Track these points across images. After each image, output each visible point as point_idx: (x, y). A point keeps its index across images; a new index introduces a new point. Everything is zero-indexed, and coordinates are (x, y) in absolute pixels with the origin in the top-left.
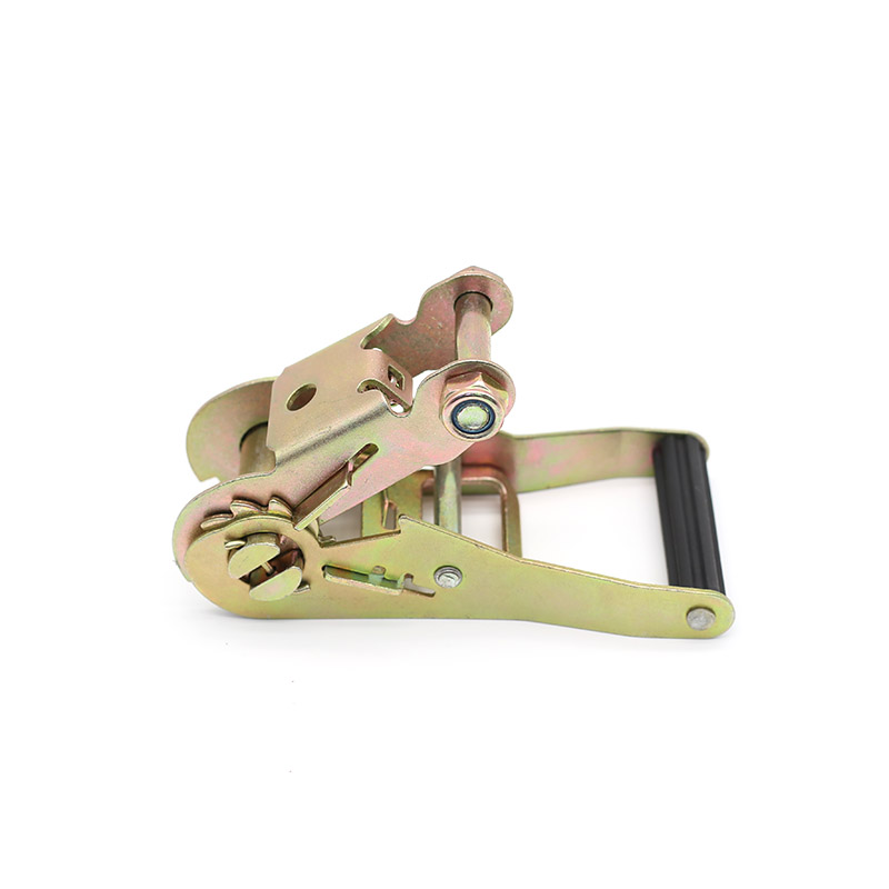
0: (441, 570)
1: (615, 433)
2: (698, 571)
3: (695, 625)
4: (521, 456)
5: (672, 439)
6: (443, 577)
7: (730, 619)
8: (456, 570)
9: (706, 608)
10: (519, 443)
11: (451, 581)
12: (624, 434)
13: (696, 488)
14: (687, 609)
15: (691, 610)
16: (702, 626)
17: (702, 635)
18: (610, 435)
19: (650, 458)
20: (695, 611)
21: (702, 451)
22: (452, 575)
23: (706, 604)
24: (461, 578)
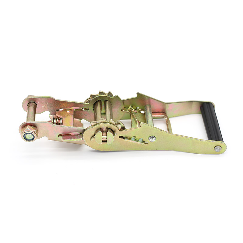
0: (150, 137)
1: (191, 102)
2: (217, 137)
3: (216, 150)
4: (168, 108)
5: (206, 103)
6: (151, 139)
7: (226, 149)
8: (154, 137)
9: (219, 146)
10: (167, 105)
11: (153, 140)
12: (193, 102)
13: (214, 116)
14: (214, 146)
15: (216, 146)
16: (218, 151)
17: (218, 153)
18: (189, 102)
19: (199, 109)
20: (217, 147)
21: (214, 107)
22: (153, 138)
23: (219, 145)
24: (155, 139)
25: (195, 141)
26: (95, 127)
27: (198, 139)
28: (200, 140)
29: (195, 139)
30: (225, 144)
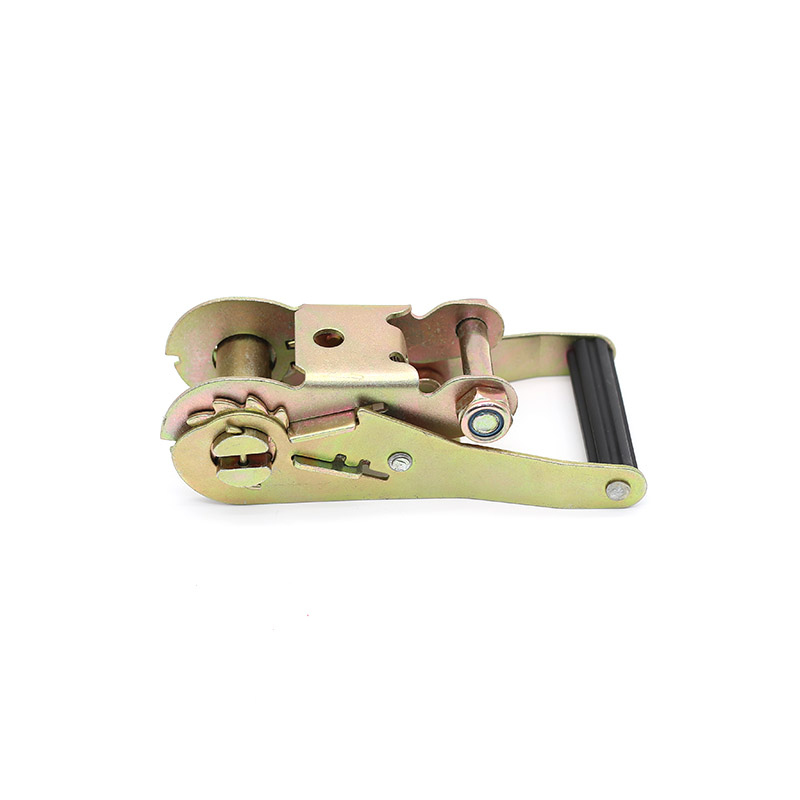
0: (395, 456)
1: (536, 338)
2: (614, 450)
3: (613, 496)
5: (584, 340)
6: (396, 462)
7: (643, 491)
8: (406, 455)
9: (622, 481)
11: (402, 465)
12: (542, 338)
13: (607, 381)
14: (606, 483)
15: (610, 483)
16: (619, 496)
17: (620, 505)
18: (530, 339)
19: (565, 359)
20: (613, 484)
21: (610, 351)
22: (403, 460)
23: (622, 477)
24: (411, 462)
25: (540, 466)
26: (209, 425)
27: (548, 461)
28: (558, 463)
29: (538, 458)
30: (640, 473)
